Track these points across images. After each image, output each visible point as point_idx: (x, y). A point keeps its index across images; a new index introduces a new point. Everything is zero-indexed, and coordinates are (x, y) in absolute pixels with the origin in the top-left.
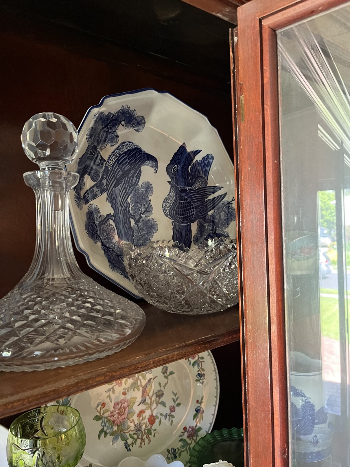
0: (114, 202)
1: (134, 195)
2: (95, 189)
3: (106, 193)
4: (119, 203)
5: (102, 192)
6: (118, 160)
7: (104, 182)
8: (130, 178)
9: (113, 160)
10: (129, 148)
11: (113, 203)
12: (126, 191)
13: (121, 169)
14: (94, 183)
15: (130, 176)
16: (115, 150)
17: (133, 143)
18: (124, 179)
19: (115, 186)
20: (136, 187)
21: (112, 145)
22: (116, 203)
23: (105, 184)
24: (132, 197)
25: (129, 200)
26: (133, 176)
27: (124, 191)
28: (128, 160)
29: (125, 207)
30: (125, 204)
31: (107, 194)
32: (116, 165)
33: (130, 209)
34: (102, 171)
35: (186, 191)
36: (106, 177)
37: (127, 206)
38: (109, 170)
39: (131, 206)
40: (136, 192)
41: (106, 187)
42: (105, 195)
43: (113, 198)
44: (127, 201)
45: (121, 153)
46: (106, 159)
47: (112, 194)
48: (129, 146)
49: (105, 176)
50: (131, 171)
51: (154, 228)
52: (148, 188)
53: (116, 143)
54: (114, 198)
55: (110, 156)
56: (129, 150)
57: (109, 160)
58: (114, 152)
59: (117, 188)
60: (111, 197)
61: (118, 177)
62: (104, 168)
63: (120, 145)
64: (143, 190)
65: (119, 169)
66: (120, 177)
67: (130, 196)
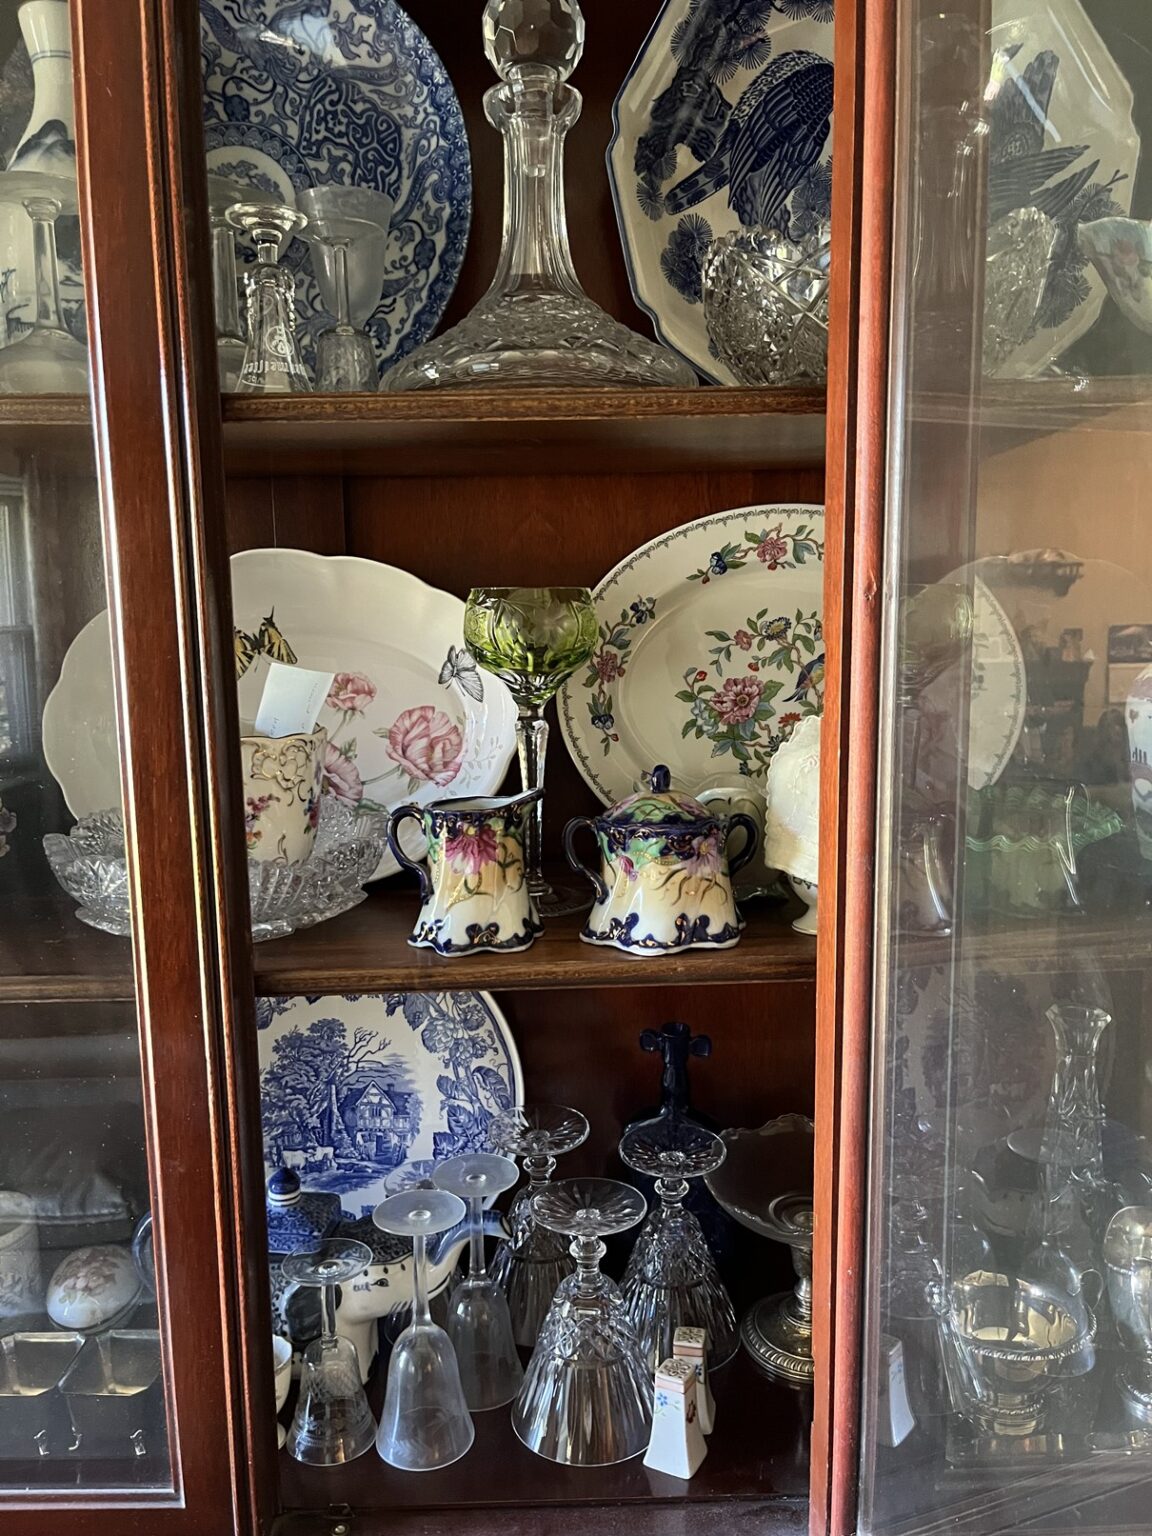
0: (748, 208)
1: (803, 189)
2: (701, 178)
3: (727, 187)
4: (761, 210)
5: (719, 185)
6: (766, 102)
7: (726, 159)
8: (795, 146)
9: (753, 103)
10: (797, 68)
11: (745, 211)
12: (781, 179)
13: (772, 123)
14: (697, 165)
15: (795, 141)
16: (758, 77)
17: (808, 53)
18: (778, 151)
19: (753, 169)
20: (812, 170)
21: (750, 65)
22: (752, 210)
23: (727, 165)
24: (800, 194)
25: (788, 202)
26: (805, 138)
27: (777, 180)
28: (792, 98)
29: (775, 219)
30: (777, 214)
31: (731, 189)
32: (760, 116)
33: (790, 224)
34: (720, 133)
36: (732, 148)
37: (782, 218)
38: (738, 130)
39: (793, 219)
40: (809, 182)
41: (728, 173)
42: (726, 189)
43: (744, 198)
44: (782, 206)
45: (775, 83)
46: (734, 102)
47: (744, 189)
48: (797, 64)
49: (728, 146)
50: (799, 127)
53: (763, 59)
54: (748, 198)
55: (745, 93)
56: (798, 72)
57: (739, 103)
58: (755, 82)
59: (758, 172)
60: (741, 195)
61: (761, 145)
62: (727, 124)
63: (774, 62)
65: (767, 125)
66: (767, 146)
67: (792, 193)
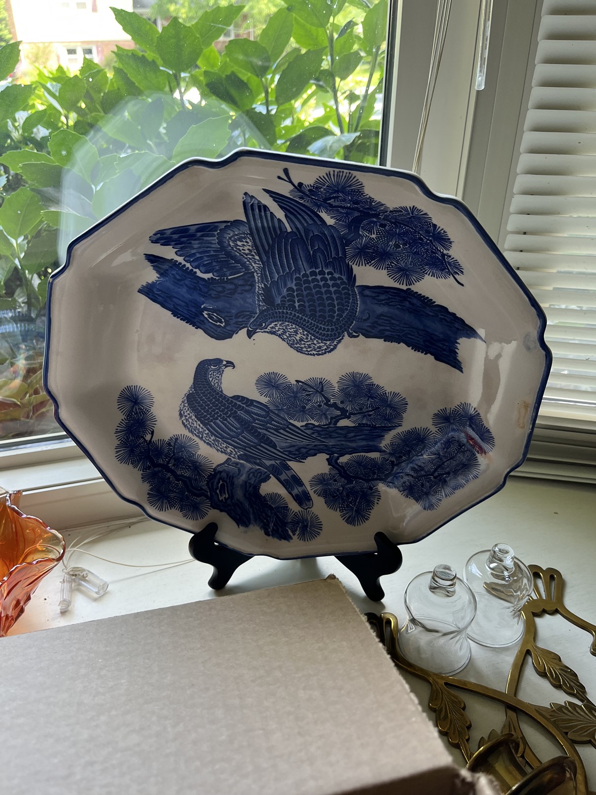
0: (304, 450)
1: (288, 414)
2: (283, 477)
3: (289, 463)
4: (305, 442)
7: (268, 463)
8: (254, 419)
9: (225, 446)
10: (194, 417)
11: (307, 452)
15: (251, 420)
21: (196, 447)
24: (292, 417)
30: (309, 432)
31: (290, 460)
32: (233, 441)
35: (266, 290)
36: (260, 459)
38: (245, 454)
39: (312, 422)
40: (282, 409)
41: (278, 462)
43: (297, 453)
47: (290, 452)
49: (258, 461)
50: (240, 417)
51: (361, 382)
52: (269, 382)
53: (191, 439)
54: (297, 450)
55: (218, 450)
56: (196, 417)
58: (208, 444)
59: (276, 443)
61: (256, 441)
64: (275, 393)
65: (240, 437)
66: (256, 437)
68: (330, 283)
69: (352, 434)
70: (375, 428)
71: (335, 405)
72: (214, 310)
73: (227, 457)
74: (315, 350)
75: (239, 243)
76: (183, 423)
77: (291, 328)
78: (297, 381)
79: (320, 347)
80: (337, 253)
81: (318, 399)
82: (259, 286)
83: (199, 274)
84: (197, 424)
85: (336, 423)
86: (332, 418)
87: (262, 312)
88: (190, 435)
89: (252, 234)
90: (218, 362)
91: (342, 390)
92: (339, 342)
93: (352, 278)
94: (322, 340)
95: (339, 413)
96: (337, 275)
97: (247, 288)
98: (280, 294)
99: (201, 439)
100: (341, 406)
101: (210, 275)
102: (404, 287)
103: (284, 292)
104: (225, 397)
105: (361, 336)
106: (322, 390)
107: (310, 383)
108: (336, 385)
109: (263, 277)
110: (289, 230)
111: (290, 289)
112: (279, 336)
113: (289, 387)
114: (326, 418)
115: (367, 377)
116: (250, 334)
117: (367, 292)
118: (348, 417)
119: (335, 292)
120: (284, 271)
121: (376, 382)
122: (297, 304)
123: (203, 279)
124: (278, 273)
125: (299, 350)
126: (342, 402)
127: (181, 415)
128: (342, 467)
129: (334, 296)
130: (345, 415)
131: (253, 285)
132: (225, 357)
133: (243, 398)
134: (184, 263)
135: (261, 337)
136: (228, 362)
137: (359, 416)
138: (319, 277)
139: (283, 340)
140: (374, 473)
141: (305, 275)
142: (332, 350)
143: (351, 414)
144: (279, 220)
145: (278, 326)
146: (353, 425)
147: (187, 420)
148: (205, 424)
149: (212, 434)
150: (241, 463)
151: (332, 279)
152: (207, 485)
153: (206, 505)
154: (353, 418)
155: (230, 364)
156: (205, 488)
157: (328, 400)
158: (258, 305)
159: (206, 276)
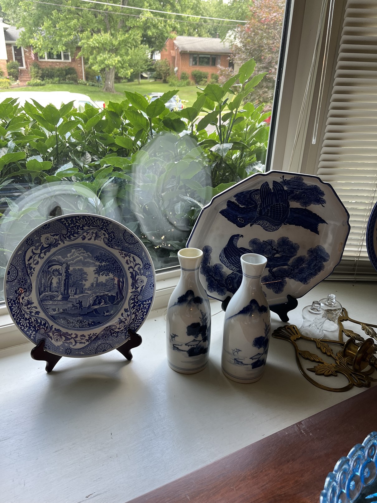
32: (236, 265)
35: (260, 210)
51: (285, 240)
52: (254, 242)
64: (255, 246)
68: (281, 207)
69: (279, 260)
70: (287, 256)
71: (275, 249)
72: (241, 218)
73: (232, 271)
74: (272, 230)
75: (256, 196)
76: (220, 259)
77: (265, 222)
78: (263, 241)
79: (273, 229)
80: (285, 198)
81: (269, 247)
82: (258, 209)
83: (240, 206)
84: (225, 259)
85: (274, 256)
86: (273, 254)
87: (257, 217)
88: (221, 263)
89: (261, 193)
90: (238, 235)
91: (278, 243)
92: (280, 226)
93: (288, 205)
94: (275, 226)
95: (275, 252)
96: (284, 205)
97: (254, 210)
98: (264, 211)
99: (225, 265)
100: (277, 249)
101: (244, 206)
102: (304, 208)
103: (266, 211)
104: (237, 248)
105: (288, 224)
106: (271, 244)
107: (267, 241)
108: (276, 242)
109: (261, 206)
110: (272, 191)
111: (269, 210)
112: (261, 225)
113: (260, 243)
114: (271, 254)
115: (288, 238)
116: (251, 225)
117: (292, 210)
118: (279, 253)
119: (282, 210)
120: (268, 204)
121: (290, 240)
122: (269, 214)
123: (241, 208)
124: (266, 204)
125: (266, 230)
126: (277, 248)
127: (220, 256)
128: (273, 273)
129: (282, 211)
130: (278, 252)
131: (256, 209)
132: (241, 234)
133: (243, 248)
134: (236, 202)
135: (255, 226)
136: (241, 235)
137: (283, 252)
138: (278, 206)
139: (262, 227)
140: (284, 274)
141: (274, 205)
142: (278, 229)
143: (280, 252)
144: (270, 189)
145: (261, 222)
146: (280, 256)
147: (222, 258)
148: (227, 259)
149: (229, 262)
150: (237, 274)
151: (283, 206)
152: (225, 282)
153: (225, 290)
154: (280, 253)
155: (242, 236)
156: (224, 283)
157: (273, 247)
158: (257, 215)
159: (242, 207)
